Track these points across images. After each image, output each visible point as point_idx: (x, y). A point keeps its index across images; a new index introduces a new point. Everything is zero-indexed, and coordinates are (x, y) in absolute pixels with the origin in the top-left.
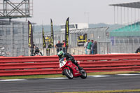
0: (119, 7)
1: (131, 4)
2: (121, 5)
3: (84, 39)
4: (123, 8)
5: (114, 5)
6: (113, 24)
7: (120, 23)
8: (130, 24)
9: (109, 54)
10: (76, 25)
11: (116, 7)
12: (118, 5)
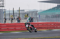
0: (42, 3)
3: (27, 16)
4: (44, 3)
9: (38, 22)
10: (24, 10)
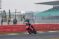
0: (38, 4)
1: (45, 3)
2: (39, 3)
4: (40, 4)
5: (36, 4)
6: (36, 11)
7: (38, 11)
8: (43, 11)
9: (34, 24)
10: (20, 12)
11: (37, 4)
12: (37, 3)
